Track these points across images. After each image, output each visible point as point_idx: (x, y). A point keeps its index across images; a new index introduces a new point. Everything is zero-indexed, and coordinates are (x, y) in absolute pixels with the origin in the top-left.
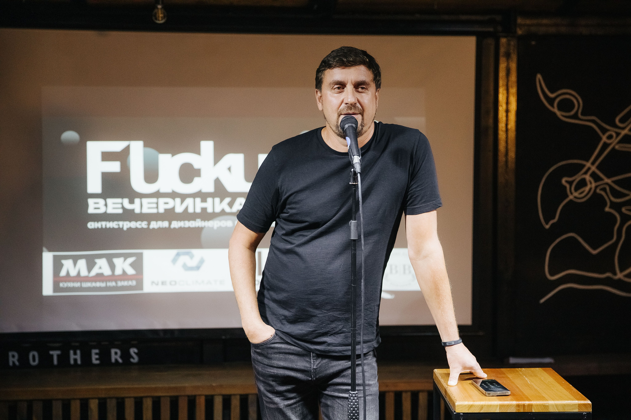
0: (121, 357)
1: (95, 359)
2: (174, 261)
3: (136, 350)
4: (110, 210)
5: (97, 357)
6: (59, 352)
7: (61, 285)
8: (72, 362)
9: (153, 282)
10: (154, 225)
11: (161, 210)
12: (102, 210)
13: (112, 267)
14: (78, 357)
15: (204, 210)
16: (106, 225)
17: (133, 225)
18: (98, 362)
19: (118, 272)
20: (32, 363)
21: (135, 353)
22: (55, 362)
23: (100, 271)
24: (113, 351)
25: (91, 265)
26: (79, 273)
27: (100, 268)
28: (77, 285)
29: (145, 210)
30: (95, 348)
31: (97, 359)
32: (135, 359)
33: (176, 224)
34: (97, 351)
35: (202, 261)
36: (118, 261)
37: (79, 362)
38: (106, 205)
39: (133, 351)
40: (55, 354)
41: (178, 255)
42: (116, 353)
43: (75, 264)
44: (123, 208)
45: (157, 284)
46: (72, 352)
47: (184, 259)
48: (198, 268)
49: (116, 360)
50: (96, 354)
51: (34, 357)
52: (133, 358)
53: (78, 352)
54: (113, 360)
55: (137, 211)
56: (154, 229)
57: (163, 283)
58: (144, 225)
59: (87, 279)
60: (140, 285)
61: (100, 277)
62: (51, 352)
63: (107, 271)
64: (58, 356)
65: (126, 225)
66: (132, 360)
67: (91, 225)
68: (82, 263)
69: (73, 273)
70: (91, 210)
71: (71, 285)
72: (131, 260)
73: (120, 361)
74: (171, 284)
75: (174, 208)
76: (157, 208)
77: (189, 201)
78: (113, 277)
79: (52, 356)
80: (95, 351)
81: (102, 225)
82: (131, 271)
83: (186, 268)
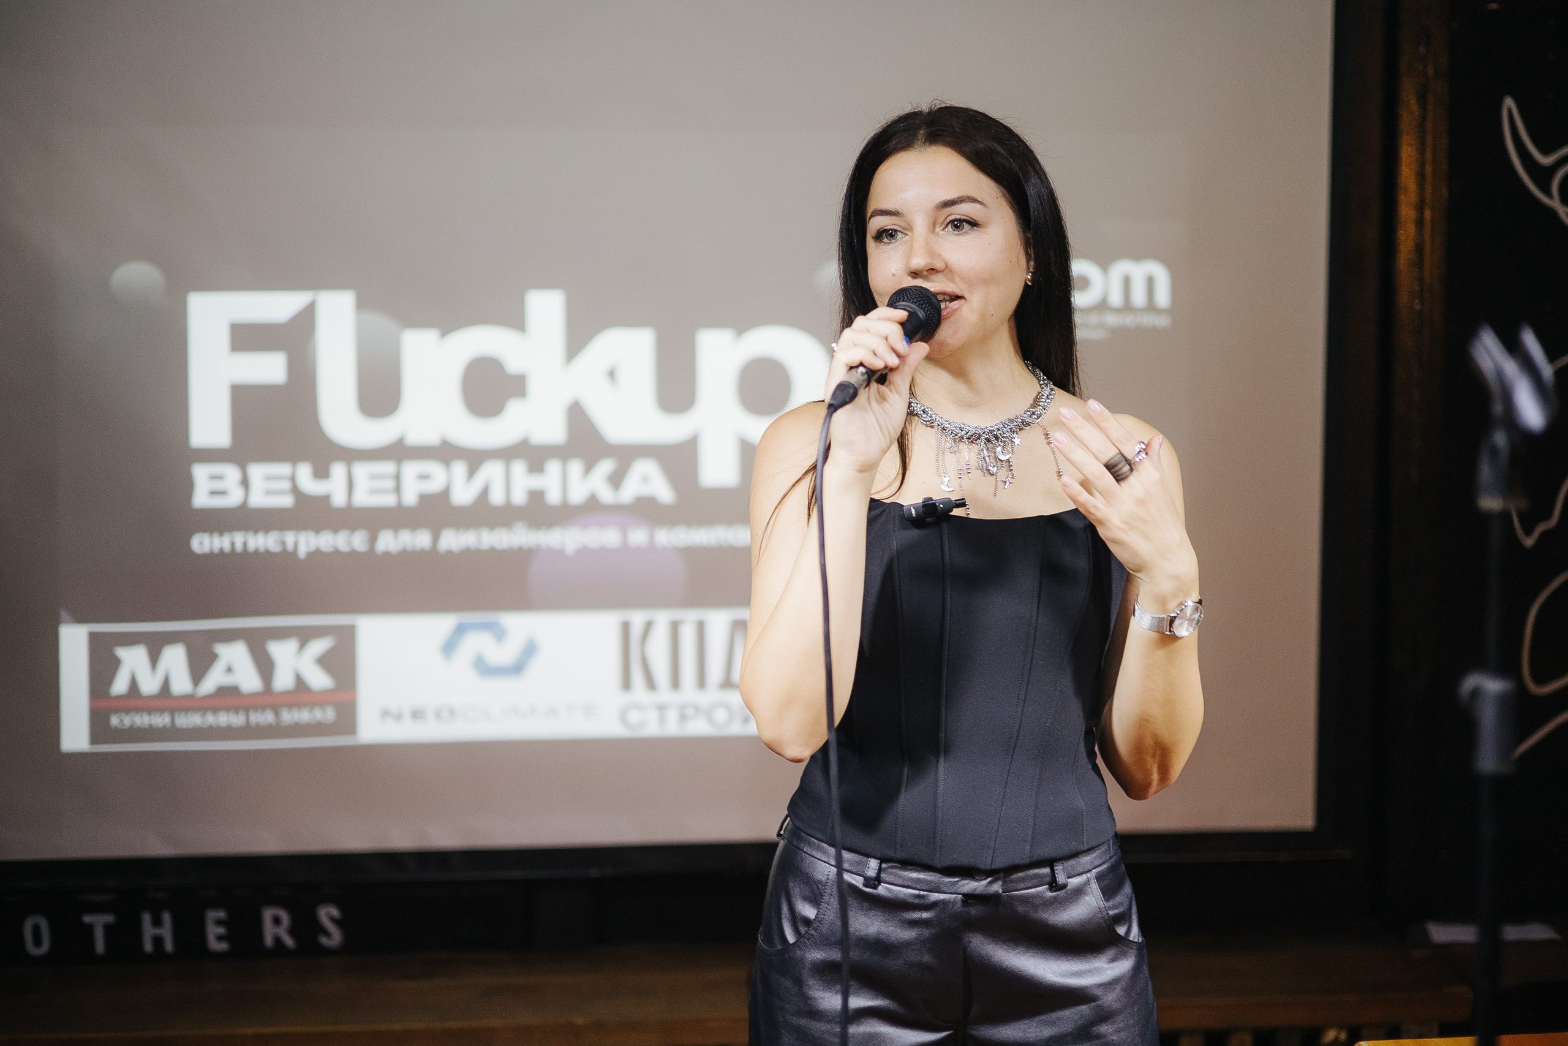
0: (292, 932)
1: (215, 936)
2: (449, 647)
3: (335, 912)
4: (258, 499)
5: (221, 930)
6: (109, 918)
7: (114, 721)
8: (148, 946)
9: (386, 714)
10: (388, 542)
11: (410, 498)
12: (234, 498)
13: (265, 666)
14: (166, 932)
15: (536, 496)
16: (245, 544)
17: (326, 541)
18: (223, 946)
19: (283, 681)
20: (32, 950)
21: (333, 919)
22: (100, 946)
23: (228, 680)
24: (268, 914)
25: (200, 664)
26: (166, 685)
27: (229, 670)
28: (161, 720)
29: (363, 498)
30: (215, 905)
31: (220, 938)
32: (334, 938)
33: (452, 540)
34: (221, 914)
35: (530, 650)
36: (282, 652)
37: (169, 946)
38: (245, 483)
39: (327, 914)
40: (99, 922)
41: (460, 630)
42: (277, 921)
43: (154, 658)
44: (295, 490)
45: (398, 717)
46: (147, 918)
47: (477, 643)
48: (517, 668)
49: (278, 940)
50: (219, 922)
51: (36, 930)
52: (328, 934)
53: (167, 917)
54: (269, 941)
55: (339, 499)
56: (387, 554)
57: (417, 715)
58: (358, 541)
59: (189, 703)
60: (347, 720)
61: (228, 696)
62: (87, 919)
63: (249, 680)
64: (107, 928)
65: (305, 543)
66: (324, 941)
67: (202, 543)
68: (175, 658)
69: (149, 685)
70: (201, 499)
71: (142, 720)
72: (319, 646)
73: (289, 942)
74: (438, 715)
75: (446, 493)
76: (398, 489)
77: (492, 471)
78: (268, 698)
79: (90, 928)
80: (214, 915)
81: (233, 544)
82: (319, 680)
83: (484, 668)
